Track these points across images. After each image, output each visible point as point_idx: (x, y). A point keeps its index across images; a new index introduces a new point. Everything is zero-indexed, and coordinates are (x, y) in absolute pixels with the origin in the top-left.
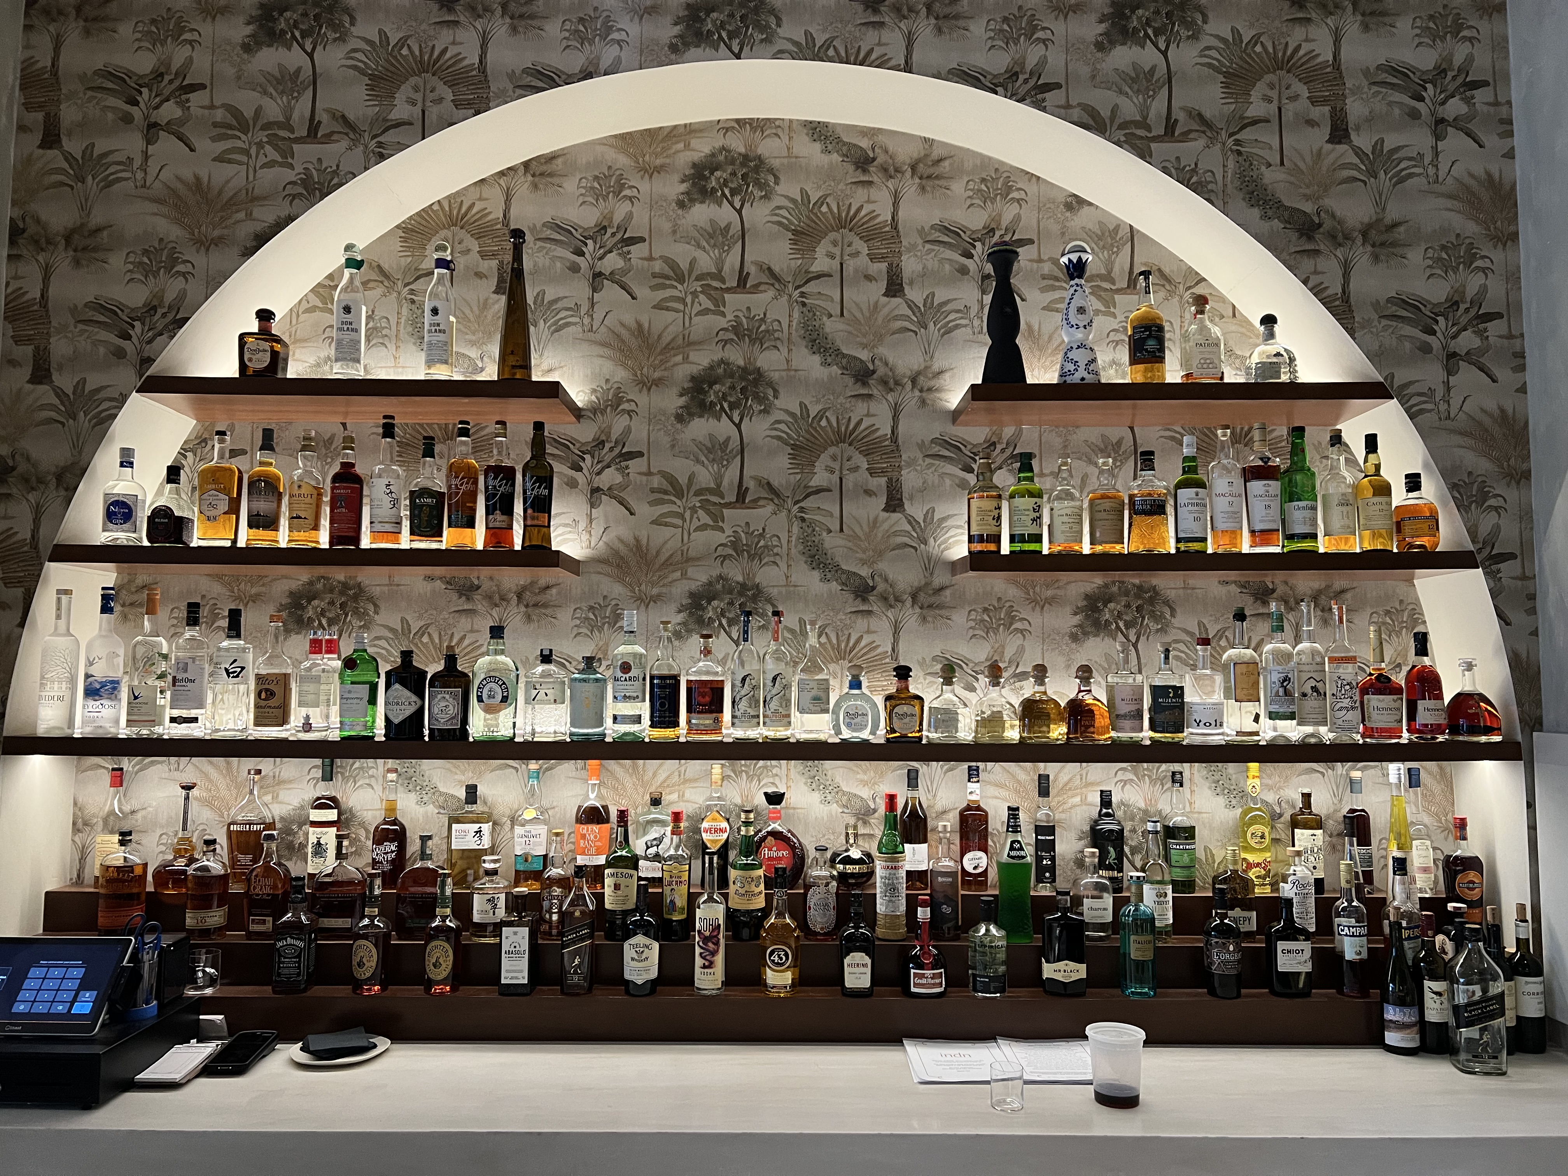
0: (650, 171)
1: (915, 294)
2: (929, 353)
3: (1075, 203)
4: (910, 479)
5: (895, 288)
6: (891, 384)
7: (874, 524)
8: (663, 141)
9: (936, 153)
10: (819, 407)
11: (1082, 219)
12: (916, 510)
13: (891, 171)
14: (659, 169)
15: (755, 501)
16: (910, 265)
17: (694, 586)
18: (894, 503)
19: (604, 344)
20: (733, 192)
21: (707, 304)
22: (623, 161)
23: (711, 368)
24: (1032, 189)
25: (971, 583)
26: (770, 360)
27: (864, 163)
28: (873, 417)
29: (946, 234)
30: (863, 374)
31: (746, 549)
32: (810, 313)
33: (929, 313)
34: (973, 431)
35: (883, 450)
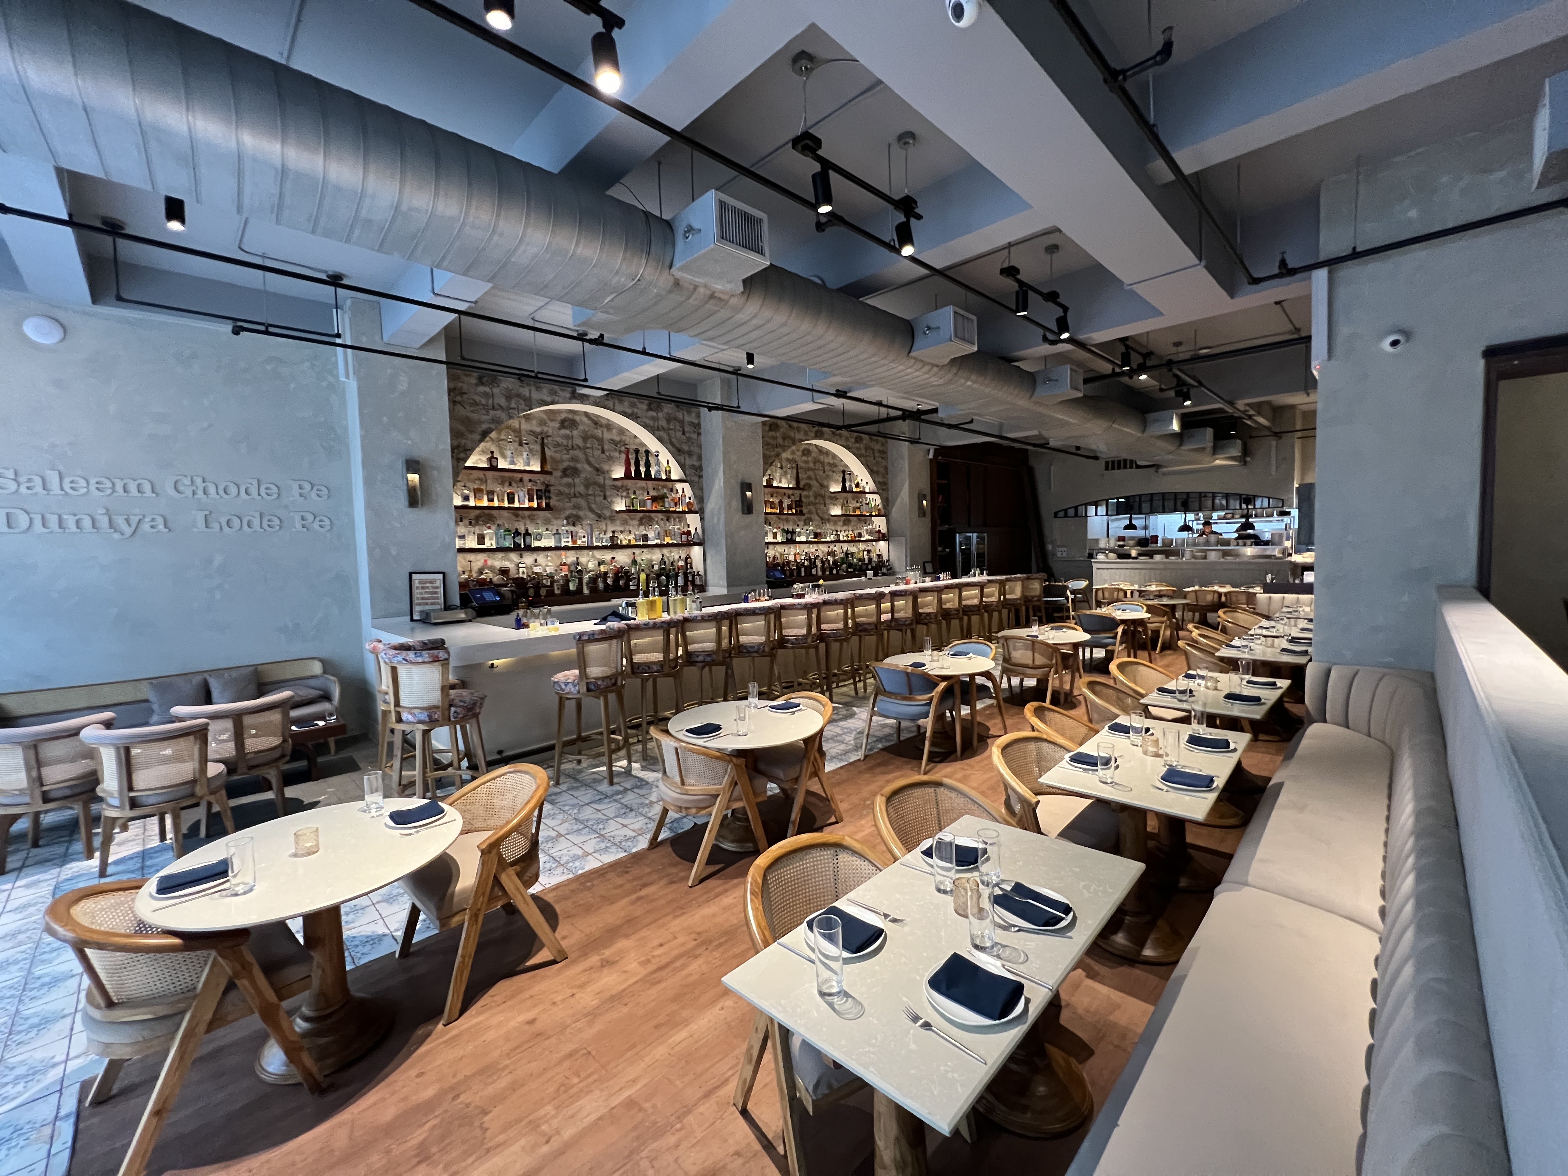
0: (552, 420)
1: (607, 454)
2: (610, 466)
3: (636, 437)
4: (608, 493)
5: (603, 452)
6: (603, 473)
7: (602, 502)
8: (555, 414)
10: (589, 477)
11: (637, 441)
12: (609, 499)
13: (601, 426)
14: (554, 420)
15: (578, 497)
16: (606, 447)
17: (565, 516)
18: (605, 498)
20: (570, 427)
21: (565, 452)
22: (545, 417)
23: (567, 466)
24: (629, 435)
25: (620, 515)
26: (579, 466)
27: (596, 423)
28: (600, 479)
29: (612, 441)
30: (597, 470)
31: (577, 507)
32: (586, 455)
33: (610, 459)
34: (619, 483)
35: (603, 487)
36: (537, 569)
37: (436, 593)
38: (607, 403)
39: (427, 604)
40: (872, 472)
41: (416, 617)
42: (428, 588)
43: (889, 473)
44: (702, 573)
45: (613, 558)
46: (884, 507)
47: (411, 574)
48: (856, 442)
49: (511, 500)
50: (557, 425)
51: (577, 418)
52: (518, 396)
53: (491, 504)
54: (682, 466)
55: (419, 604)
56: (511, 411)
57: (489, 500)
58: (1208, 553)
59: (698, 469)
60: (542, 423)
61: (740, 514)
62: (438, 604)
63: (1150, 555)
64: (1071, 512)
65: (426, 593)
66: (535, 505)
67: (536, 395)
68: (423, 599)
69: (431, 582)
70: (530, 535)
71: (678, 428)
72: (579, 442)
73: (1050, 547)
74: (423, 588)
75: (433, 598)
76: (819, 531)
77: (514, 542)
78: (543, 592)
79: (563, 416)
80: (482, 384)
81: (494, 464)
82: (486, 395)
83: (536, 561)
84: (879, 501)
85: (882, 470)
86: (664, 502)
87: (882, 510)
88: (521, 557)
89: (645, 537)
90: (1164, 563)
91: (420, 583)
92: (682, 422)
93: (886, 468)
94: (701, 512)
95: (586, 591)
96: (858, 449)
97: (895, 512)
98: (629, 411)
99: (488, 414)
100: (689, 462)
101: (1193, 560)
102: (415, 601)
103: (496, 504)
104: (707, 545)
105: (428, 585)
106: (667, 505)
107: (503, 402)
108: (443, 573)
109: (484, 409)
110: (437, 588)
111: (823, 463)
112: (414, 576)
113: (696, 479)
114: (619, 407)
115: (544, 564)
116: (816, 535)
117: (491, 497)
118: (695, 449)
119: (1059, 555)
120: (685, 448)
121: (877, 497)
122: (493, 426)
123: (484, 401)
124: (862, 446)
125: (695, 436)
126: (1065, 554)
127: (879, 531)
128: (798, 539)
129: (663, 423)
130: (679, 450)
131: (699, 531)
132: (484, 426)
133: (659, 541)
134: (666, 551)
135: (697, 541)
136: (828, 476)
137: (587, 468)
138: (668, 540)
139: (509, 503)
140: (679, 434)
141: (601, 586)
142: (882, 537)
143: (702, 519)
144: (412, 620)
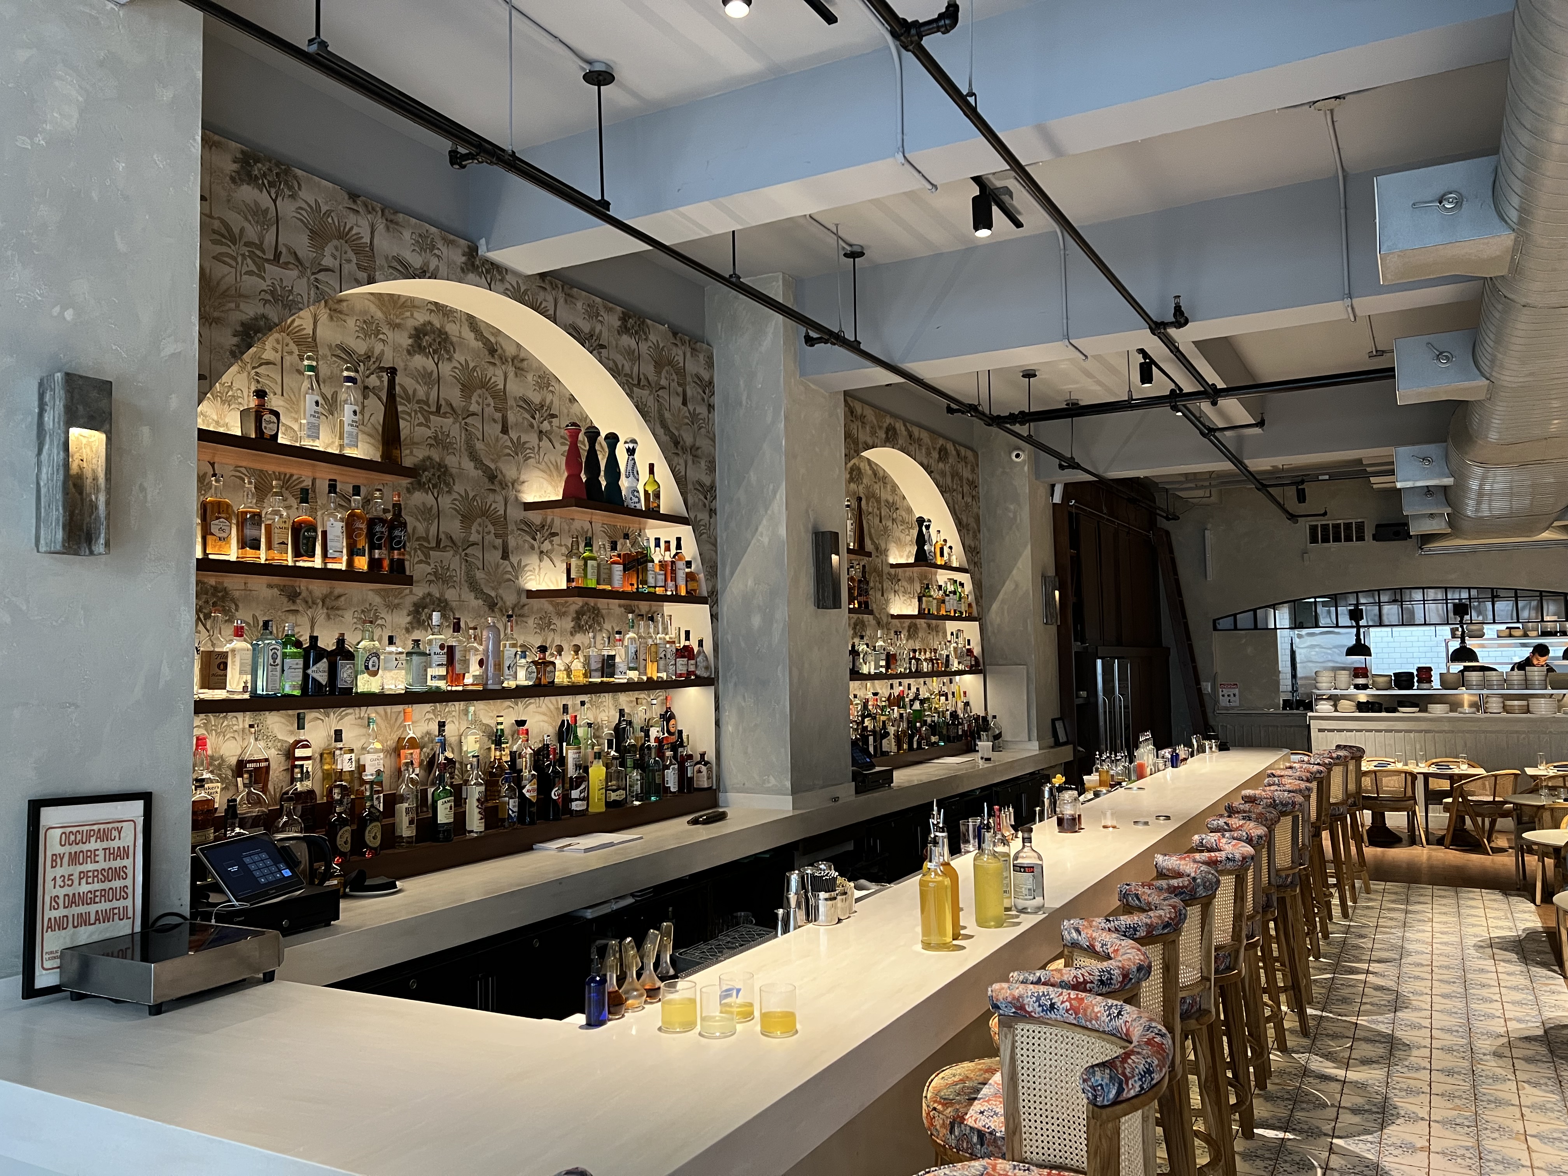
0: (395, 326)
1: (514, 435)
2: (519, 471)
3: (572, 400)
4: (512, 542)
5: (505, 430)
6: (504, 485)
7: (498, 566)
8: (401, 307)
9: (522, 355)
10: (473, 494)
11: (574, 408)
12: (514, 559)
13: (503, 360)
14: (398, 326)
15: (446, 547)
16: (511, 418)
17: (415, 599)
18: (505, 556)
19: (369, 435)
20: (435, 352)
21: (422, 420)
22: (379, 315)
23: (424, 460)
24: (557, 386)
25: (535, 603)
26: (451, 461)
27: (492, 351)
28: (496, 503)
29: (525, 403)
30: (492, 477)
31: (441, 577)
32: (470, 436)
33: (519, 447)
34: (535, 517)
35: (500, 523)
36: (345, 764)
37: (118, 874)
38: (541, 296)
39: (83, 920)
40: (961, 525)
41: (44, 979)
42: (92, 856)
43: (983, 529)
44: (711, 756)
45: (521, 723)
46: (978, 599)
47: (35, 807)
48: (940, 459)
49: (302, 547)
50: (406, 341)
51: (451, 329)
52: (343, 235)
53: (250, 555)
54: (681, 481)
55: (59, 925)
56: (321, 276)
57: (243, 544)
58: (1532, 701)
59: (709, 491)
60: (369, 328)
61: (812, 607)
62: (124, 915)
63: (1420, 702)
64: (1244, 620)
65: (83, 875)
66: (362, 563)
67: (385, 244)
68: (73, 900)
69: (103, 836)
70: (350, 656)
71: (674, 385)
72: (453, 394)
73: (1207, 687)
74: (74, 859)
75: (105, 894)
76: (892, 650)
77: (306, 677)
78: (373, 835)
79: (421, 318)
80: (252, 180)
81: (268, 432)
82: (257, 214)
83: (338, 735)
84: (968, 587)
85: (971, 521)
86: (646, 570)
87: (974, 605)
88: (301, 726)
89: (608, 665)
90: (1450, 719)
91: (67, 839)
92: (681, 373)
93: (977, 519)
94: (711, 599)
95: (475, 823)
96: (943, 474)
97: (995, 612)
98: (586, 327)
99: (260, 273)
100: (694, 474)
101: (1504, 714)
102: (47, 913)
103: (262, 556)
104: (726, 686)
105: (93, 845)
106: (651, 581)
107: (301, 243)
108: (147, 797)
109: (252, 255)
110: (123, 853)
111: (878, 500)
112: (49, 816)
113: (703, 516)
114: (563, 312)
115: (356, 746)
116: (891, 659)
117: (250, 532)
118: (703, 443)
119: (1223, 702)
120: (688, 439)
121: (964, 578)
122: (273, 314)
123: (252, 233)
124: (947, 468)
125: (702, 410)
126: (1236, 702)
127: (970, 651)
128: (865, 670)
129: (648, 369)
130: (676, 443)
131: (708, 647)
132: (250, 310)
133: (634, 675)
134: (624, 699)
135: (705, 675)
136: (886, 528)
137: (468, 465)
138: (653, 672)
139: (297, 554)
140: (677, 402)
141: (513, 804)
142: (975, 668)
143: (714, 617)
144: (30, 991)
